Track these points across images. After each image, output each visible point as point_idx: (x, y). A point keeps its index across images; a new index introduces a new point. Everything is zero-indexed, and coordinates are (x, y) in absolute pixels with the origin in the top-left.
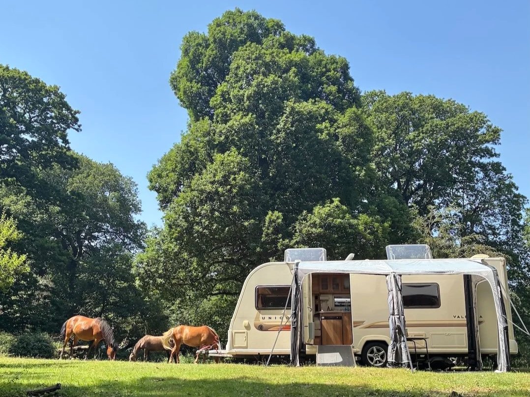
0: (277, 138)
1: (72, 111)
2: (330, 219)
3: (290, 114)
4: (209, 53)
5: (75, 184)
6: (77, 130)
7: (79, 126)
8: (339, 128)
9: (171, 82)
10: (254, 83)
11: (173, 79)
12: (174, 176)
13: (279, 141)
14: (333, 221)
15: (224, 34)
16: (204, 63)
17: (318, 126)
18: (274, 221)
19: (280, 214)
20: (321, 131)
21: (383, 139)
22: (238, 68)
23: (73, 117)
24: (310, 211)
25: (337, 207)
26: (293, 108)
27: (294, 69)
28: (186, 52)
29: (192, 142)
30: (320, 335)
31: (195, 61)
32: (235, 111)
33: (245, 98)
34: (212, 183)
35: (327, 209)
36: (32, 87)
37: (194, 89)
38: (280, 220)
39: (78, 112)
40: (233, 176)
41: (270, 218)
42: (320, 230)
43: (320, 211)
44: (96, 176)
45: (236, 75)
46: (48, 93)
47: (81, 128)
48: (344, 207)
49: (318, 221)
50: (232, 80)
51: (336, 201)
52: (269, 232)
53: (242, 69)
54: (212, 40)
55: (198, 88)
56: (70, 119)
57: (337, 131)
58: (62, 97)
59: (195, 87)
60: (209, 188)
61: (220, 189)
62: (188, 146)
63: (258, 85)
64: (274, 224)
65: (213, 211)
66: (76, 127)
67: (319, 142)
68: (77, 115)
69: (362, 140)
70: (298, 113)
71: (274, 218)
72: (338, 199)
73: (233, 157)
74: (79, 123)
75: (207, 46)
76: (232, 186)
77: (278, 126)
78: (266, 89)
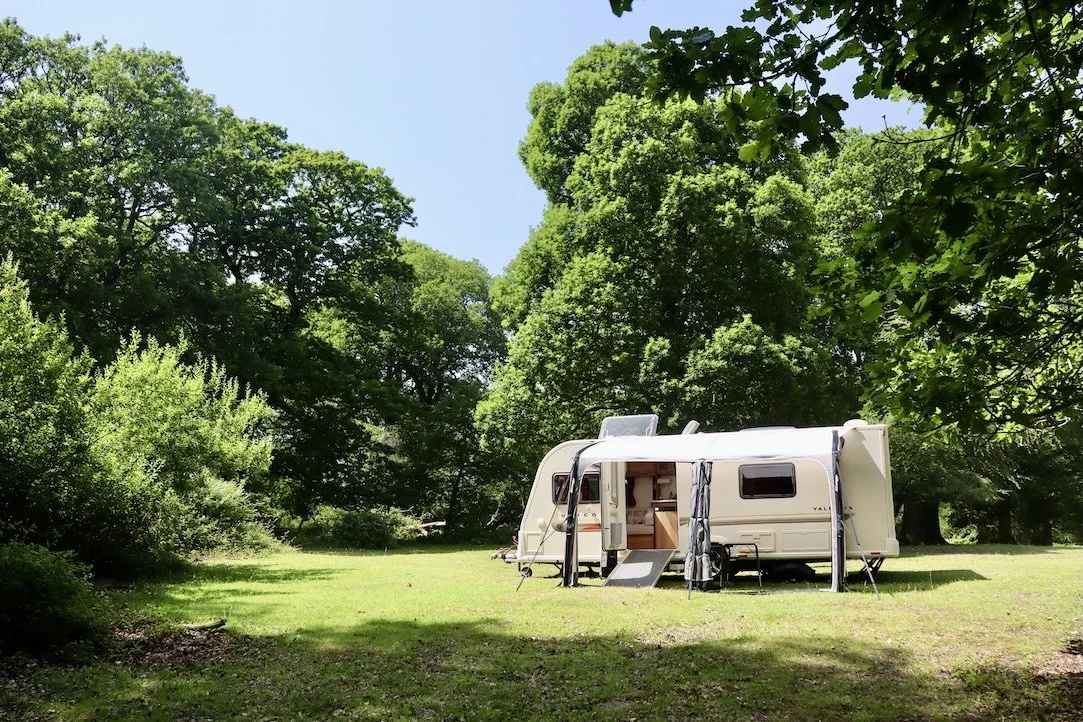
0: (657, 231)
1: (403, 198)
2: (738, 345)
3: (677, 192)
4: (565, 111)
5: (423, 296)
6: (411, 224)
7: (414, 220)
8: (755, 206)
9: (521, 154)
10: (623, 152)
11: (523, 149)
12: (522, 291)
13: (660, 235)
14: (741, 348)
15: (584, 83)
16: (559, 127)
17: (719, 208)
18: (655, 353)
19: (667, 341)
20: (723, 215)
21: (854, 204)
22: (601, 132)
23: (406, 207)
24: (709, 336)
25: (748, 327)
26: (680, 185)
27: (687, 124)
28: (535, 111)
29: (542, 243)
30: (652, 532)
31: (547, 124)
32: (599, 194)
33: (612, 176)
34: (568, 301)
35: (733, 332)
36: (349, 173)
37: (548, 164)
38: (665, 351)
39: (413, 200)
40: (596, 290)
41: (651, 349)
42: (721, 363)
43: (723, 335)
44: (454, 280)
45: (600, 141)
46: (370, 180)
47: (417, 221)
48: (758, 328)
49: (719, 349)
50: (595, 150)
51: (747, 317)
52: (650, 368)
53: (606, 133)
54: (567, 93)
55: (553, 163)
56: (401, 211)
57: (752, 211)
58: (388, 183)
59: (550, 159)
60: (564, 308)
61: (579, 310)
62: (537, 249)
63: (630, 154)
64: (656, 357)
65: (570, 341)
66: (410, 220)
67: (722, 231)
68: (411, 205)
69: (789, 222)
70: (688, 191)
71: (656, 348)
72: (750, 315)
73: (597, 261)
74: (413, 215)
75: (563, 101)
76: (596, 305)
77: (659, 213)
78: (640, 159)
